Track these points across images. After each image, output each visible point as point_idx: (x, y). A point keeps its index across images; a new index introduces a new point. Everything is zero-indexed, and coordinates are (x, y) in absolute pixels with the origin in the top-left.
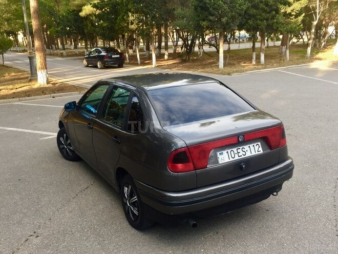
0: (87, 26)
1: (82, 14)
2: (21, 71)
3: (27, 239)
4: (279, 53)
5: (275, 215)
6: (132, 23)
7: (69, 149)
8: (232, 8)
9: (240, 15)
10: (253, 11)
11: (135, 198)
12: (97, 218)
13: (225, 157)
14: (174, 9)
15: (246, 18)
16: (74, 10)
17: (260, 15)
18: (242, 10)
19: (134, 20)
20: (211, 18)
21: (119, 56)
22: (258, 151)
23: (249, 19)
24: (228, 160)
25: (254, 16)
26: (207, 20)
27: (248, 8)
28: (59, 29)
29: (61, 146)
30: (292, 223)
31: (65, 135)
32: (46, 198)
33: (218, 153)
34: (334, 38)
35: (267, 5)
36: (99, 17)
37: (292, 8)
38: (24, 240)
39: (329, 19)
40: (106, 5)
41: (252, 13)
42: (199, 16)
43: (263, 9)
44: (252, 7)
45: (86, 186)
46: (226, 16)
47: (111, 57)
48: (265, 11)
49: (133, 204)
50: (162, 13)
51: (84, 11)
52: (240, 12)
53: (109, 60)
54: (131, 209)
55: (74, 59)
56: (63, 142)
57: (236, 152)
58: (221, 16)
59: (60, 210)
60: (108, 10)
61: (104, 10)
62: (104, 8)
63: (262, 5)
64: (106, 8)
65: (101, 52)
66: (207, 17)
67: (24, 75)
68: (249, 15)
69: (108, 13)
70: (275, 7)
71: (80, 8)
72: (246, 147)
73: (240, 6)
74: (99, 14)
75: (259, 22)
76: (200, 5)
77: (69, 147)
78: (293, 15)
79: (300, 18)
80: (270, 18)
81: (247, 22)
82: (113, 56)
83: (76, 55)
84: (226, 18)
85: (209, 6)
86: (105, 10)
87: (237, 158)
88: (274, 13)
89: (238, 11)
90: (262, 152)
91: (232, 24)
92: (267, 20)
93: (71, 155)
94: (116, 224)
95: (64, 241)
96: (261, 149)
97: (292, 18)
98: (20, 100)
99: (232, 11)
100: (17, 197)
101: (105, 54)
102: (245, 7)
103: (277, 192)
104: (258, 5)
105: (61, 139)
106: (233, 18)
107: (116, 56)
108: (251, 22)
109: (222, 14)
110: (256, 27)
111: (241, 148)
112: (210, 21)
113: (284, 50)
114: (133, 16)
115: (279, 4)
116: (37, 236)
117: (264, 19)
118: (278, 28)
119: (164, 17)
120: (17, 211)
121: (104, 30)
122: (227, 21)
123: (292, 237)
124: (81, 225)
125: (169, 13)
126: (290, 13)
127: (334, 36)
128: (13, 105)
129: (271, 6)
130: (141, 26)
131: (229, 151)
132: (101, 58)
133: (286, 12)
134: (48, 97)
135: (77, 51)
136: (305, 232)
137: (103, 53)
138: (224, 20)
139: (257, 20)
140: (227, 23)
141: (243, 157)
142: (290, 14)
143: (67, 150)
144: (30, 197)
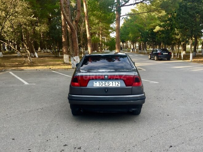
1: (155, 30)
3: (38, 109)
6: (178, 35)
13: (97, 84)
16: (151, 29)
19: (179, 33)
22: (117, 85)
24: (99, 86)
33: (94, 82)
51: (156, 29)
53: (161, 55)
57: (104, 83)
65: (157, 51)
72: (111, 82)
74: (162, 30)
86: (166, 28)
87: (104, 86)
90: (119, 86)
107: (165, 54)
111: (107, 82)
116: (42, 109)
131: (100, 82)
132: (157, 54)
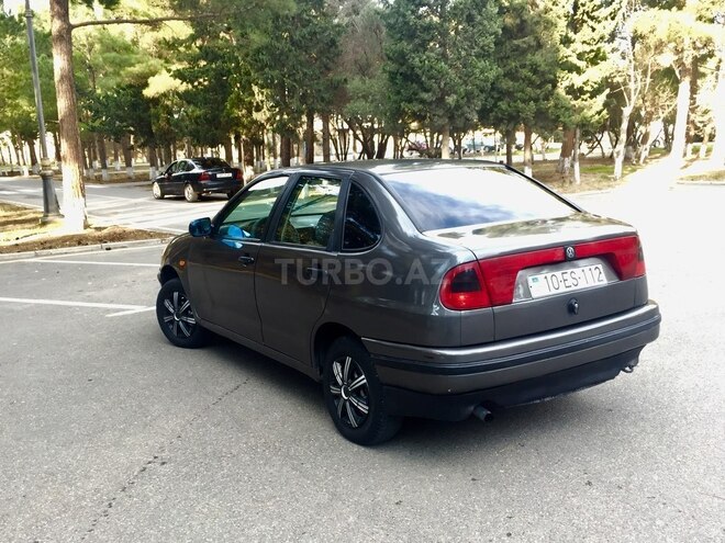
0: (157, 117)
1: (148, 92)
2: (18, 209)
3: (144, 469)
4: (557, 171)
5: (626, 417)
6: (258, 109)
7: (183, 321)
8: (466, 77)
9: (482, 91)
10: (507, 84)
11: (362, 380)
12: (275, 432)
13: (541, 286)
14: (345, 80)
15: (492, 97)
16: (130, 86)
17: (523, 91)
18: (486, 80)
19: (262, 102)
20: (425, 96)
21: (230, 175)
22: (599, 281)
23: (499, 99)
24: (548, 293)
25: (509, 94)
26: (416, 100)
27: (497, 78)
28: (97, 124)
29: (167, 319)
30: (663, 427)
31: (176, 294)
32: (157, 406)
33: (530, 279)
34: (662, 146)
35: (535, 72)
36: (186, 97)
37: (584, 78)
38: (138, 469)
39: (653, 105)
40: (203, 73)
41: (505, 87)
42: (399, 93)
43: (526, 79)
44: (505, 76)
45: (233, 385)
46: (455, 93)
47: (213, 178)
48: (531, 83)
49: (357, 392)
50: (322, 88)
51: (152, 87)
52: (483, 84)
53: (209, 183)
54: (351, 404)
55: (129, 187)
56: (171, 310)
57: (560, 278)
58: (445, 93)
59: (195, 423)
60: (206, 83)
61: (196, 84)
62: (197, 78)
63: (525, 72)
64: (201, 80)
65: (192, 167)
66: (416, 94)
67: (26, 214)
68: (500, 92)
69: (206, 89)
70: (552, 77)
71: (144, 81)
72: (578, 272)
73: (482, 72)
74: (187, 92)
75: (521, 105)
76: (401, 71)
77: (184, 318)
78: (587, 92)
79: (601, 98)
80: (541, 96)
81: (495, 105)
82: (219, 176)
83: (129, 179)
84: (455, 97)
85: (419, 72)
86: (200, 83)
87: (563, 289)
88: (549, 86)
89: (478, 82)
90: (605, 282)
91: (466, 108)
92: (536, 100)
93: (187, 334)
94: (317, 439)
95: (222, 468)
96: (603, 276)
97: (584, 97)
98: (37, 256)
99: (465, 83)
100: (96, 406)
101: (202, 171)
102: (491, 75)
103: (631, 367)
104: (517, 71)
105: (167, 303)
106: (469, 96)
107: (224, 175)
108: (503, 105)
109: (447, 88)
110: (514, 114)
111: (569, 271)
112: (422, 101)
113: (567, 165)
114: (262, 93)
115: (559, 70)
116: (163, 463)
117: (531, 99)
118: (558, 117)
119: (326, 96)
120: (104, 426)
121: (197, 123)
122: (458, 101)
123: (669, 447)
124: (246, 443)
125: (336, 88)
126: (582, 88)
127: (662, 142)
128: (23, 264)
129: (543, 74)
130: (277, 114)
131: (549, 275)
132: (194, 180)
133: (573, 85)
134: (97, 249)
135: (130, 172)
136: (690, 438)
137: (197, 170)
138: (451, 100)
139: (515, 102)
140: (458, 107)
141: (573, 288)
142: (581, 91)
143: (179, 326)
144: (123, 406)
